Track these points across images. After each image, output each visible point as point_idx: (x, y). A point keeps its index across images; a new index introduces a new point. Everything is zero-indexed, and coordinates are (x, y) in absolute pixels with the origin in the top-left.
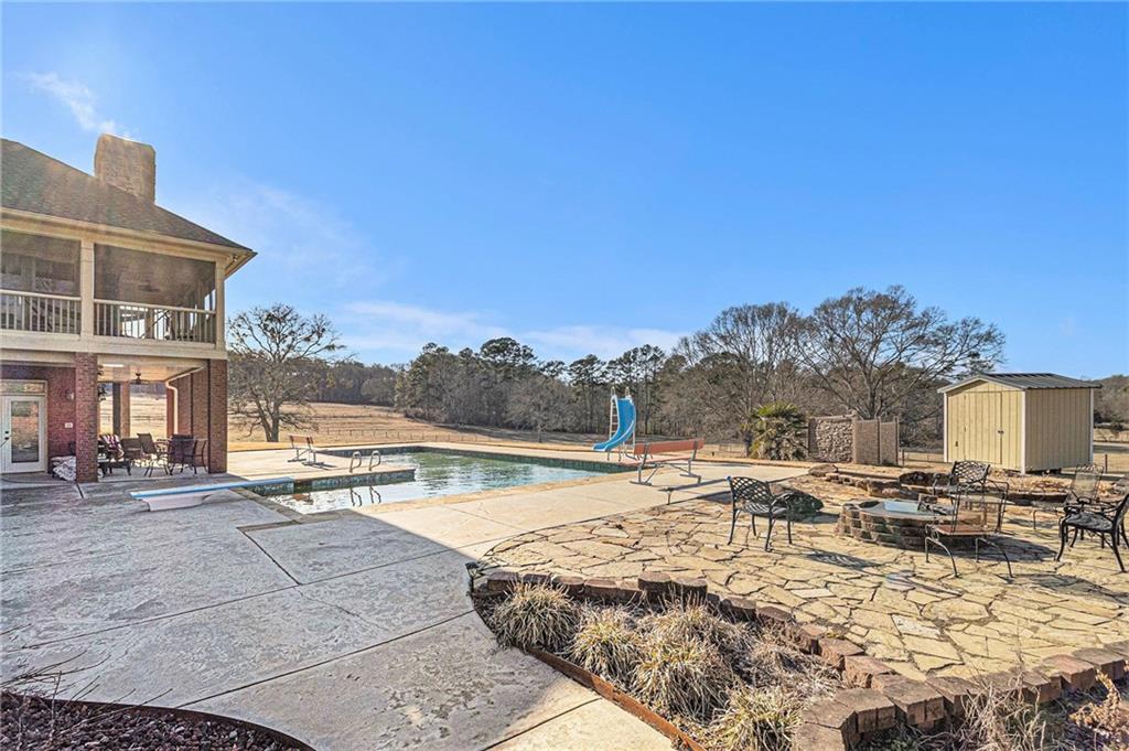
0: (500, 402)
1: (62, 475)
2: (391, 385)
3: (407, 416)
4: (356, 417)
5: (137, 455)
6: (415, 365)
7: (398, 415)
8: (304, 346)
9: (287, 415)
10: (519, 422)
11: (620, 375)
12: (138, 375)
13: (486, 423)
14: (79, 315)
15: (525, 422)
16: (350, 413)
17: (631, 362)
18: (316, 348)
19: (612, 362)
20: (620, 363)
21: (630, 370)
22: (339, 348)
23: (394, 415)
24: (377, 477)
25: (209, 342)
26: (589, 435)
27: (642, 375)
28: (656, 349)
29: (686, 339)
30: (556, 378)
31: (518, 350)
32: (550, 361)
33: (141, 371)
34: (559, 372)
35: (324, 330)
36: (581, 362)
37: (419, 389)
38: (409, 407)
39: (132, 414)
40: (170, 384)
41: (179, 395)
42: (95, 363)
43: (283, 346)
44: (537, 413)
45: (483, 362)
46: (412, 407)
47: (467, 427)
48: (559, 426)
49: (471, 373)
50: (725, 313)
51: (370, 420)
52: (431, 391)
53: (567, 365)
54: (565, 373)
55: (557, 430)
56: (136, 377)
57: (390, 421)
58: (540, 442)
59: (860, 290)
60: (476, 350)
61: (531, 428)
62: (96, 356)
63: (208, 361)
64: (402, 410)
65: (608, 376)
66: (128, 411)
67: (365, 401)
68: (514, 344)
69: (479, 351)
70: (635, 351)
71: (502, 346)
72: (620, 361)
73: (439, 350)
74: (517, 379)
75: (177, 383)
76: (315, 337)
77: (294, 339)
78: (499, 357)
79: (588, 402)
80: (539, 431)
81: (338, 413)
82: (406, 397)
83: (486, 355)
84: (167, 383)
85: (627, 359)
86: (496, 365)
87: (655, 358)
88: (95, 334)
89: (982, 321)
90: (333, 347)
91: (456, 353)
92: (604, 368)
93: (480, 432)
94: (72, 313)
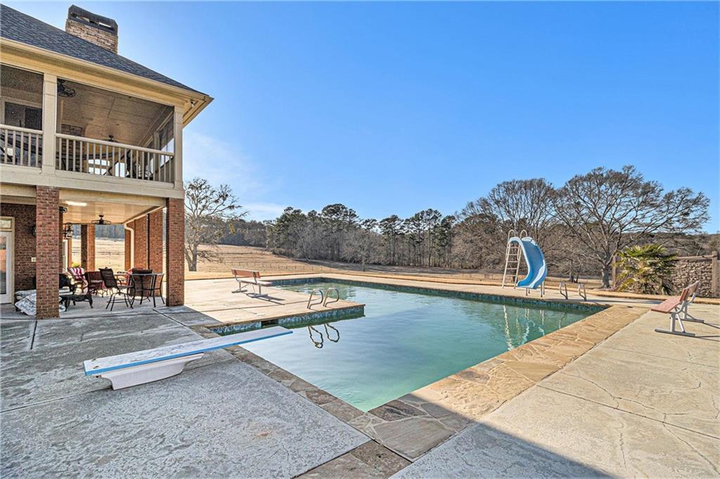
0: (336, 245)
1: (23, 310)
2: (263, 234)
3: (274, 253)
4: (242, 254)
5: (98, 286)
6: (280, 220)
7: (268, 253)
8: (214, 206)
9: (202, 252)
10: (349, 258)
11: (412, 228)
12: (101, 216)
13: (325, 258)
14: (40, 149)
15: (353, 258)
16: (238, 251)
17: (419, 220)
18: (221, 208)
19: (407, 220)
20: (412, 221)
21: (419, 225)
22: (237, 207)
23: (266, 252)
24: (334, 314)
25: (167, 181)
26: (394, 267)
27: (427, 229)
28: (436, 212)
29: (472, 203)
30: (371, 230)
31: (347, 212)
32: (367, 219)
33: (104, 213)
34: (373, 226)
35: (227, 195)
36: (387, 220)
37: (282, 236)
38: (275, 248)
39: (97, 250)
40: (128, 225)
41: (135, 235)
42: (57, 198)
43: (200, 206)
44: (362, 252)
45: (324, 219)
46: (278, 247)
47: (314, 261)
48: (376, 260)
49: (316, 226)
50: (499, 186)
51: (250, 256)
52: (290, 238)
53: (378, 221)
54: (377, 227)
55: (375, 264)
56: (100, 218)
57: (264, 256)
58: (364, 271)
59: (600, 169)
60: (319, 211)
61: (358, 262)
62: (58, 190)
63: (167, 199)
64: (271, 249)
65: (405, 229)
66: (93, 247)
67: (246, 244)
68: (343, 208)
69: (321, 212)
70: (423, 213)
71: (335, 209)
72: (413, 219)
73: (295, 211)
74: (345, 230)
75: (135, 224)
76: (221, 200)
77: (207, 202)
78: (334, 216)
79: (392, 245)
80: (363, 264)
81: (230, 251)
82: (274, 241)
83: (326, 215)
84: (125, 225)
85: (417, 218)
86: (332, 221)
87: (435, 218)
88: (57, 168)
89: (693, 191)
90: (233, 207)
91: (306, 214)
92: (402, 224)
93: (322, 264)
94: (33, 147)
